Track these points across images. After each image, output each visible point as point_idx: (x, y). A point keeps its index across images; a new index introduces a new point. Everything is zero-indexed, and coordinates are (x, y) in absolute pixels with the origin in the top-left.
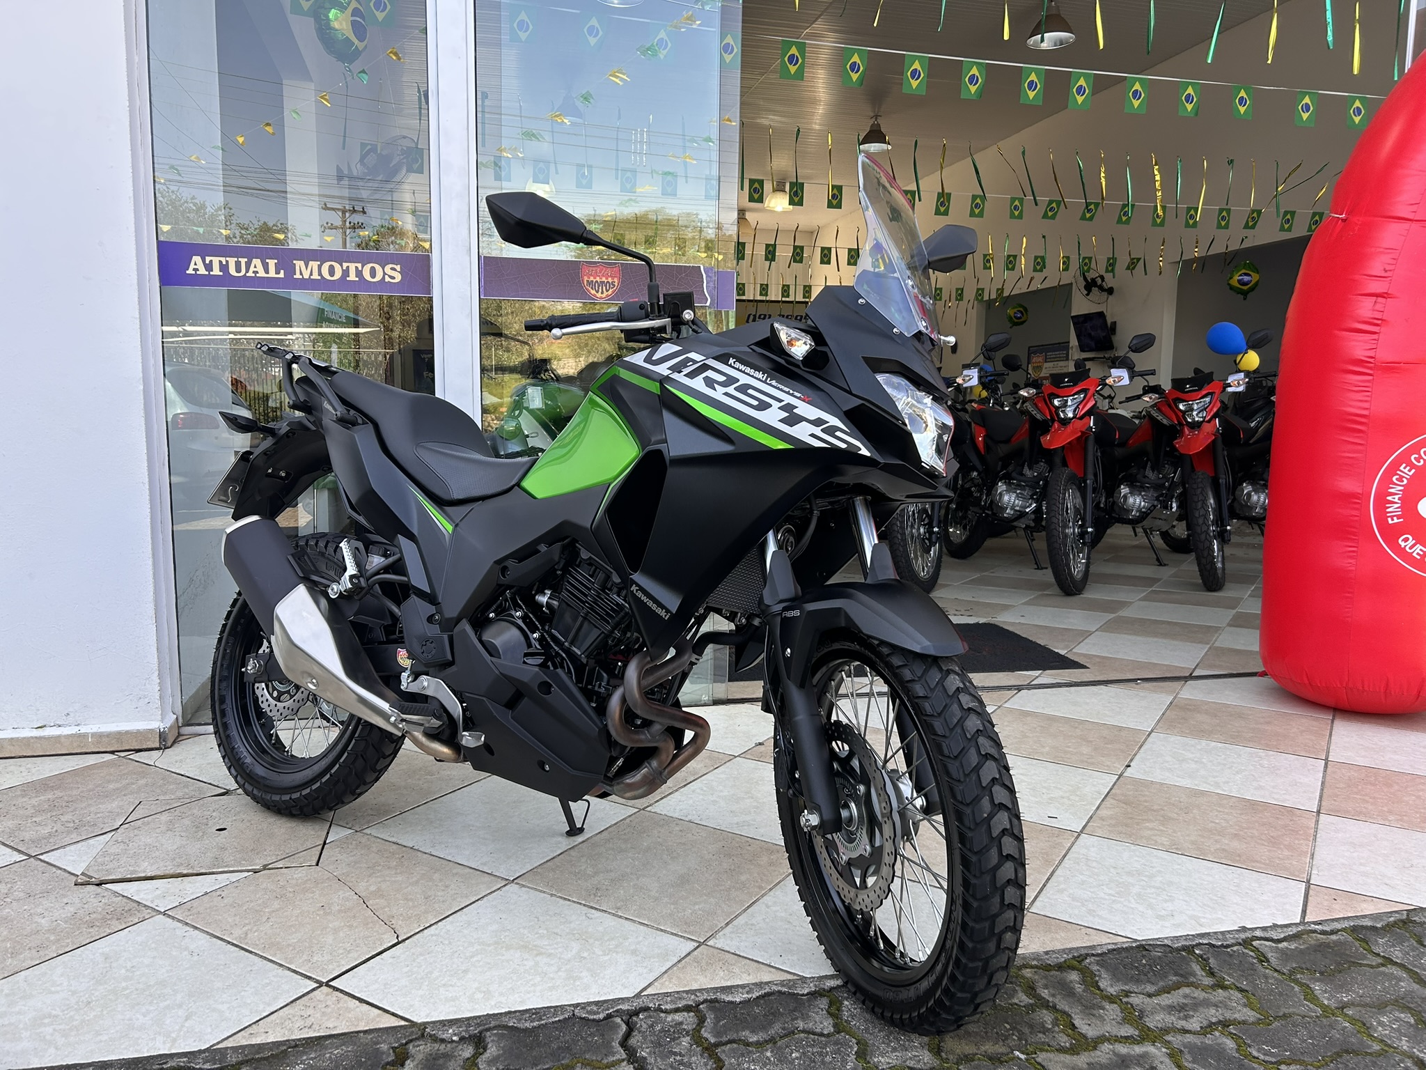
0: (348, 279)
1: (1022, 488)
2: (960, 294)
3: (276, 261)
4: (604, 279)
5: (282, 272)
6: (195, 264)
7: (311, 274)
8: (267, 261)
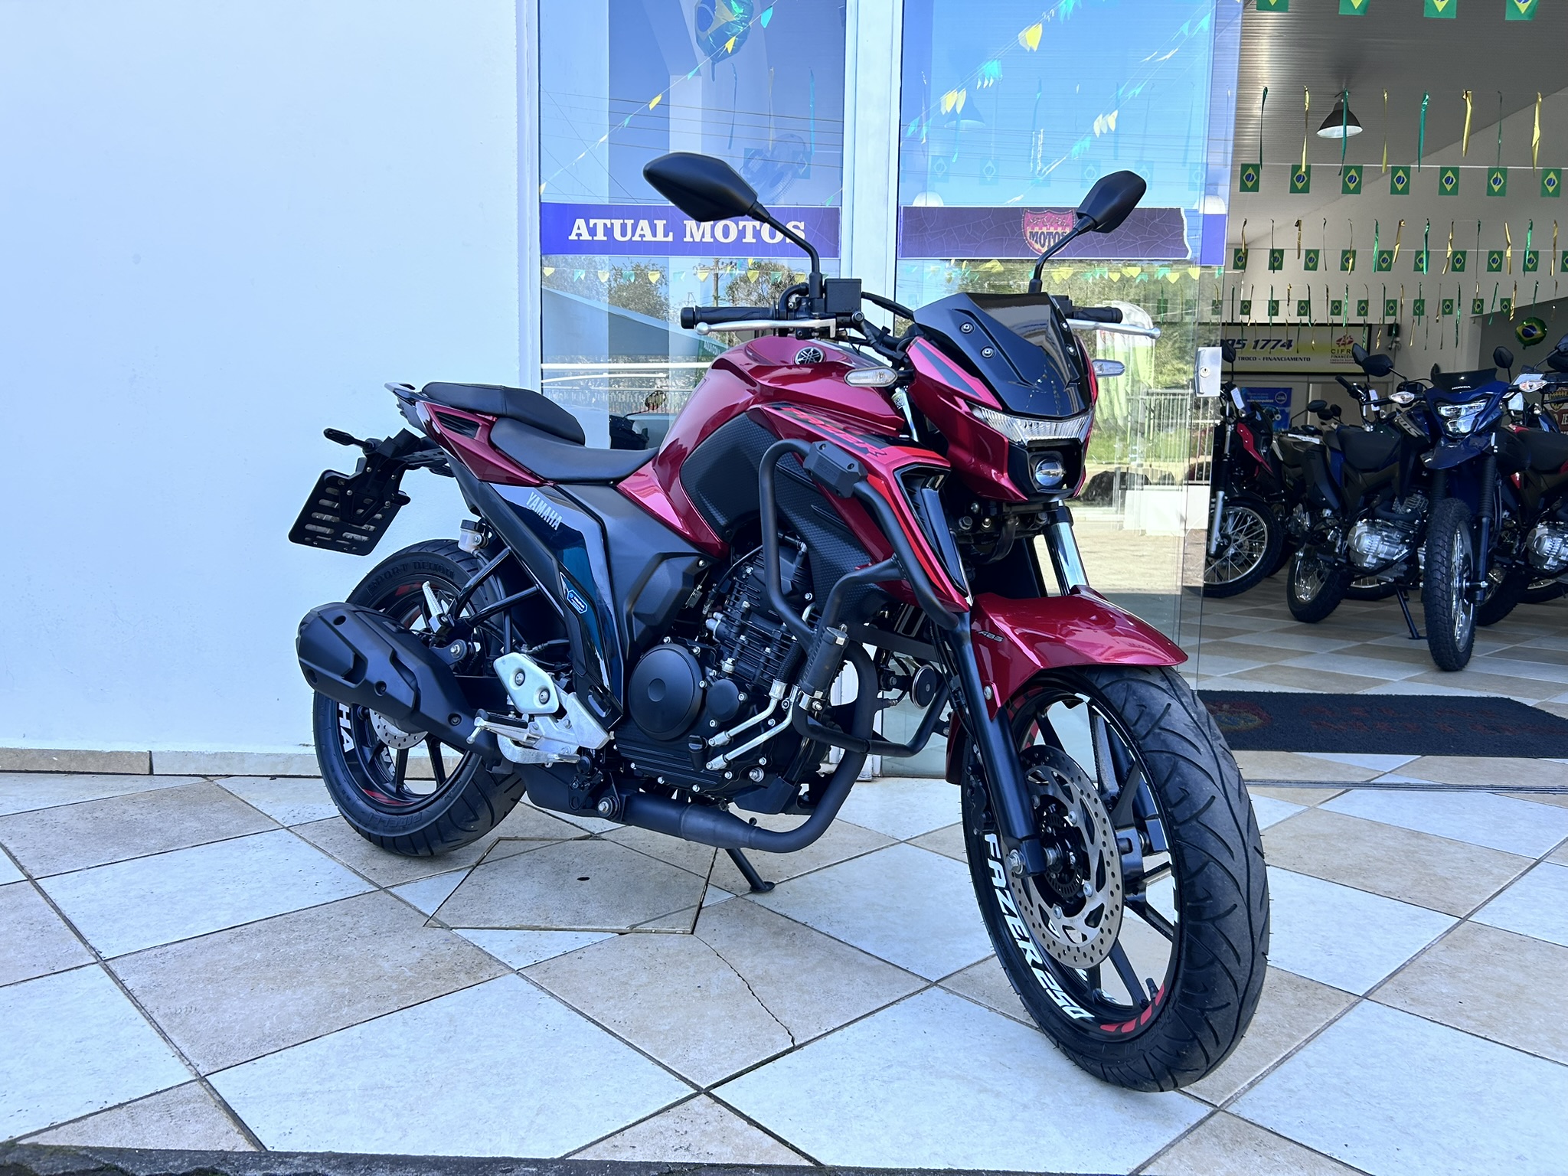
0: (744, 241)
3: (665, 222)
4: (1052, 230)
5: (671, 234)
6: (579, 228)
7: (703, 236)
8: (655, 222)
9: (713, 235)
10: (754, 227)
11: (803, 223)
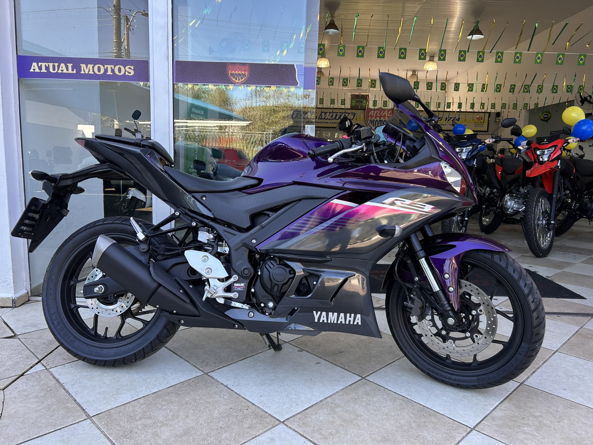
0: (107, 73)
1: (519, 198)
2: (515, 106)
3: (72, 64)
4: (240, 72)
5: (75, 70)
6: (34, 67)
7: (89, 71)
8: (68, 64)
9: (93, 71)
10: (111, 68)
11: (133, 67)
